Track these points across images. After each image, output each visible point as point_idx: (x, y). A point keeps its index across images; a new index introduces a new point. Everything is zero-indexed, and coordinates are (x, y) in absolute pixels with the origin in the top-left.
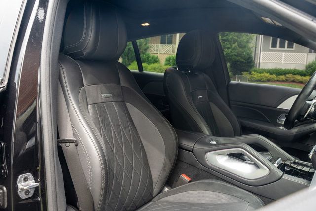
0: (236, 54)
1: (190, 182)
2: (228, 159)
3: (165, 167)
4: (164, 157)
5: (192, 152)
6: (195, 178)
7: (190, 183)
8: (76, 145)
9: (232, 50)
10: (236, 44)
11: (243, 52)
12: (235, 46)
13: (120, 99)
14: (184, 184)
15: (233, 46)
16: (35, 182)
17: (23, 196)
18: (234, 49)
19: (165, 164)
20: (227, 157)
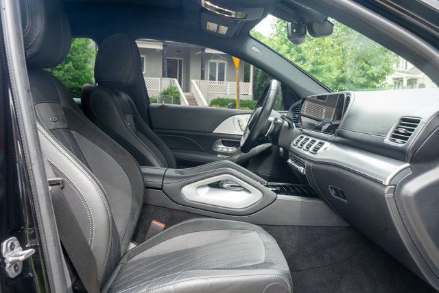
0: (71, 77)
1: (165, 229)
2: (209, 191)
3: (133, 213)
4: (131, 201)
5: (161, 189)
6: (170, 222)
7: (165, 231)
8: (62, 188)
9: (65, 72)
10: (70, 64)
11: (81, 75)
12: (69, 67)
13: (66, 126)
14: (158, 232)
15: (66, 66)
16: (23, 250)
17: (12, 273)
18: (67, 71)
19: (133, 210)
20: (208, 188)
